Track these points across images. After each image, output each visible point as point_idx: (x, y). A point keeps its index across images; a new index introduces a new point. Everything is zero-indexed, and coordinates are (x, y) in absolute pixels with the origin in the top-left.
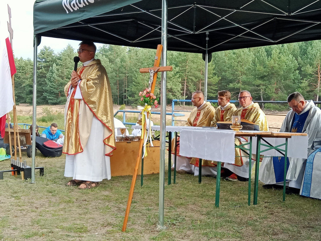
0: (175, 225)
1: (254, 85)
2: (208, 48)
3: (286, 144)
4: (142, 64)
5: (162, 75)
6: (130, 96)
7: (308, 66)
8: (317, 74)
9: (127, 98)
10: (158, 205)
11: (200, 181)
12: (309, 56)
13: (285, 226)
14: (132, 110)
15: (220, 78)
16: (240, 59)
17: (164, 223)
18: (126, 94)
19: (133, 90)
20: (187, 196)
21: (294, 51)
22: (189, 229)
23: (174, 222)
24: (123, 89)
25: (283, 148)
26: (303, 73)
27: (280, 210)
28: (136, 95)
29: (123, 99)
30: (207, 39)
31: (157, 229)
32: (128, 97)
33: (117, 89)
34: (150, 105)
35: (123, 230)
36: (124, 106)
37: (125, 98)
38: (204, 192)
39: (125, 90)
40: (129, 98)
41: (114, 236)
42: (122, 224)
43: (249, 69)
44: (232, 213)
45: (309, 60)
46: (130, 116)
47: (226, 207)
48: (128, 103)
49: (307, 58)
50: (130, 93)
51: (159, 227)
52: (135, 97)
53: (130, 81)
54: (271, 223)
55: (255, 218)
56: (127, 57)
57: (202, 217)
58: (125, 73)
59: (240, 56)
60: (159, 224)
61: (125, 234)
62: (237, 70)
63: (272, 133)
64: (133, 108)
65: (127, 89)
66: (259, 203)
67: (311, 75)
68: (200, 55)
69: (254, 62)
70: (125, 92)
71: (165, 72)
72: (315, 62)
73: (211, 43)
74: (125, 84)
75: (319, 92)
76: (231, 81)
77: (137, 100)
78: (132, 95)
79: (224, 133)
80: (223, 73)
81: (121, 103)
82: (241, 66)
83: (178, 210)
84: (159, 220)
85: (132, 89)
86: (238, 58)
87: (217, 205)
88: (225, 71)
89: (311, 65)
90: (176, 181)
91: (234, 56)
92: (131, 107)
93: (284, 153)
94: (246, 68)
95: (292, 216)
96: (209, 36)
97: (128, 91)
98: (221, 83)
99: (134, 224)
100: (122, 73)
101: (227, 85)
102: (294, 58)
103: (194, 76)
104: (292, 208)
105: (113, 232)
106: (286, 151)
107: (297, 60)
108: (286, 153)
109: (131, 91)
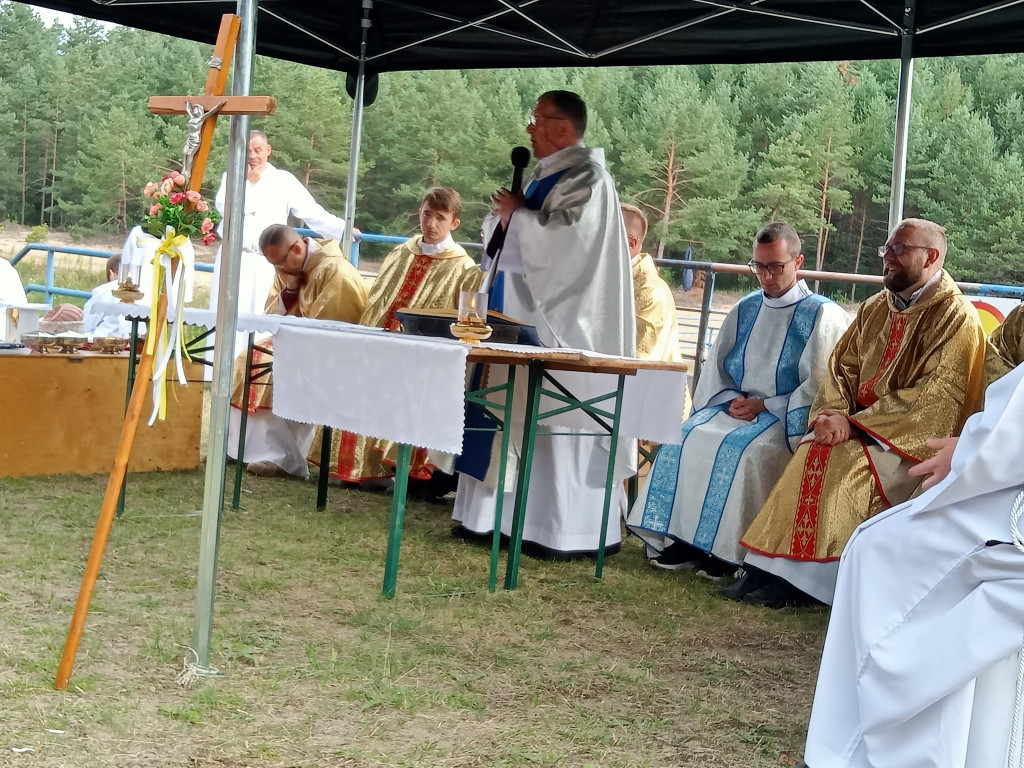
0: (249, 662)
1: (476, 196)
2: (368, 54)
3: (618, 394)
4: (114, 92)
5: (235, 127)
6: (65, 198)
7: (642, 149)
8: (666, 178)
9: (56, 203)
10: (184, 584)
11: (321, 503)
12: (646, 121)
13: (614, 665)
14: (71, 247)
15: (372, 164)
16: (437, 109)
17: (210, 657)
18: (53, 190)
19: (76, 177)
20: (284, 555)
21: (601, 102)
22: (303, 679)
23: (246, 651)
24: (44, 173)
25: (609, 406)
26: (624, 170)
27: (589, 609)
28: (86, 198)
29: (38, 207)
30: (366, 23)
31: (187, 678)
32: (59, 200)
33: (20, 170)
34: (186, 232)
35: (57, 684)
36: (42, 229)
37: (48, 205)
38: (341, 542)
39: (50, 176)
40: (63, 205)
41: (22, 708)
42: (52, 659)
43: (465, 144)
44: (443, 618)
45: (644, 132)
46: (62, 265)
47: (418, 596)
48: (57, 222)
49: (639, 126)
50: (66, 188)
51: (193, 671)
52: (81, 204)
53: (67, 145)
54: (568, 655)
55: (515, 638)
56: (61, 63)
57: (343, 633)
58: (51, 120)
59: (439, 99)
60: (192, 659)
61: (65, 697)
62: (425, 144)
63: (583, 358)
64: (76, 240)
65: (55, 173)
66: (522, 584)
67: (647, 179)
68: (340, 77)
69: (481, 124)
70: (49, 184)
71: (245, 118)
72: (661, 141)
73: (378, 40)
74: (51, 154)
75: (665, 231)
76: (405, 178)
77: (88, 214)
78: (74, 194)
79: (428, 349)
80: (383, 150)
81: (33, 220)
82: (440, 133)
83: (256, 604)
84: (194, 643)
85: (73, 173)
86: (432, 104)
87: (388, 588)
88: (389, 143)
89: (650, 146)
90: (243, 500)
91: (420, 97)
92: (67, 235)
93: (610, 422)
94: (454, 139)
95: (629, 630)
96: (372, 15)
97: (58, 179)
98: (372, 182)
99: (97, 659)
100: (40, 116)
101: (394, 189)
102: (601, 122)
103: (289, 152)
104: (625, 601)
105: (20, 690)
106: (616, 417)
107: (608, 127)
108: (617, 424)
109: (71, 182)
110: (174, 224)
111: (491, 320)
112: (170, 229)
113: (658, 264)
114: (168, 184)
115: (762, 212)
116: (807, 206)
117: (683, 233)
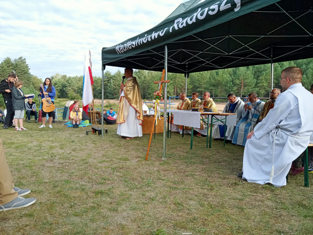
0: (171, 158)
1: (210, 89)
2: (187, 71)
3: (226, 119)
4: (154, 79)
5: (165, 85)
6: (148, 95)
7: (237, 80)
8: (241, 84)
10: (162, 148)
11: (183, 137)
12: (238, 75)
13: (225, 158)
14: (149, 102)
15: (193, 86)
16: (203, 77)
17: (165, 157)
18: (146, 94)
19: (150, 92)
20: (177, 144)
21: (229, 73)
22: (178, 160)
23: (171, 156)
25: (224, 120)
26: (234, 83)
27: (222, 151)
28: (151, 94)
29: (145, 97)
30: (187, 66)
31: (162, 159)
34: (159, 99)
35: (146, 160)
36: (145, 100)
38: (185, 142)
41: (141, 163)
42: (145, 157)
43: (207, 81)
44: (198, 152)
45: (237, 77)
47: (196, 149)
48: (147, 99)
49: (236, 76)
51: (163, 159)
53: (148, 87)
54: (218, 157)
55: (210, 155)
56: (147, 75)
57: (184, 154)
58: (146, 84)
59: (203, 75)
60: (163, 157)
61: (147, 162)
62: (201, 82)
63: (219, 113)
64: (150, 101)
65: (147, 91)
66: (212, 147)
67: (238, 84)
68: (183, 75)
69: (210, 78)
70: (146, 93)
71: (166, 83)
72: (240, 78)
73: (189, 69)
74: (146, 89)
75: (242, 93)
76: (198, 88)
77: (152, 97)
78: (149, 94)
79: (195, 113)
80: (194, 84)
82: (203, 80)
83: (172, 150)
84: (163, 155)
86: (202, 76)
87: (191, 148)
88: (195, 83)
89: (238, 79)
90: (171, 136)
91: (200, 75)
93: (225, 123)
94: (206, 81)
95: (228, 154)
96: (188, 65)
97: (147, 92)
98: (193, 88)
99: (151, 157)
100: (144, 83)
101: (196, 90)
102: (230, 76)
103: (180, 85)
104: (228, 150)
105: (141, 160)
106: (226, 122)
107: (231, 77)
108: (226, 123)
109: (149, 93)
110: (158, 98)
111: (204, 108)
112: (157, 99)
113: (241, 98)
114: (156, 93)
115: (259, 88)
116: (267, 87)
117: (245, 93)
